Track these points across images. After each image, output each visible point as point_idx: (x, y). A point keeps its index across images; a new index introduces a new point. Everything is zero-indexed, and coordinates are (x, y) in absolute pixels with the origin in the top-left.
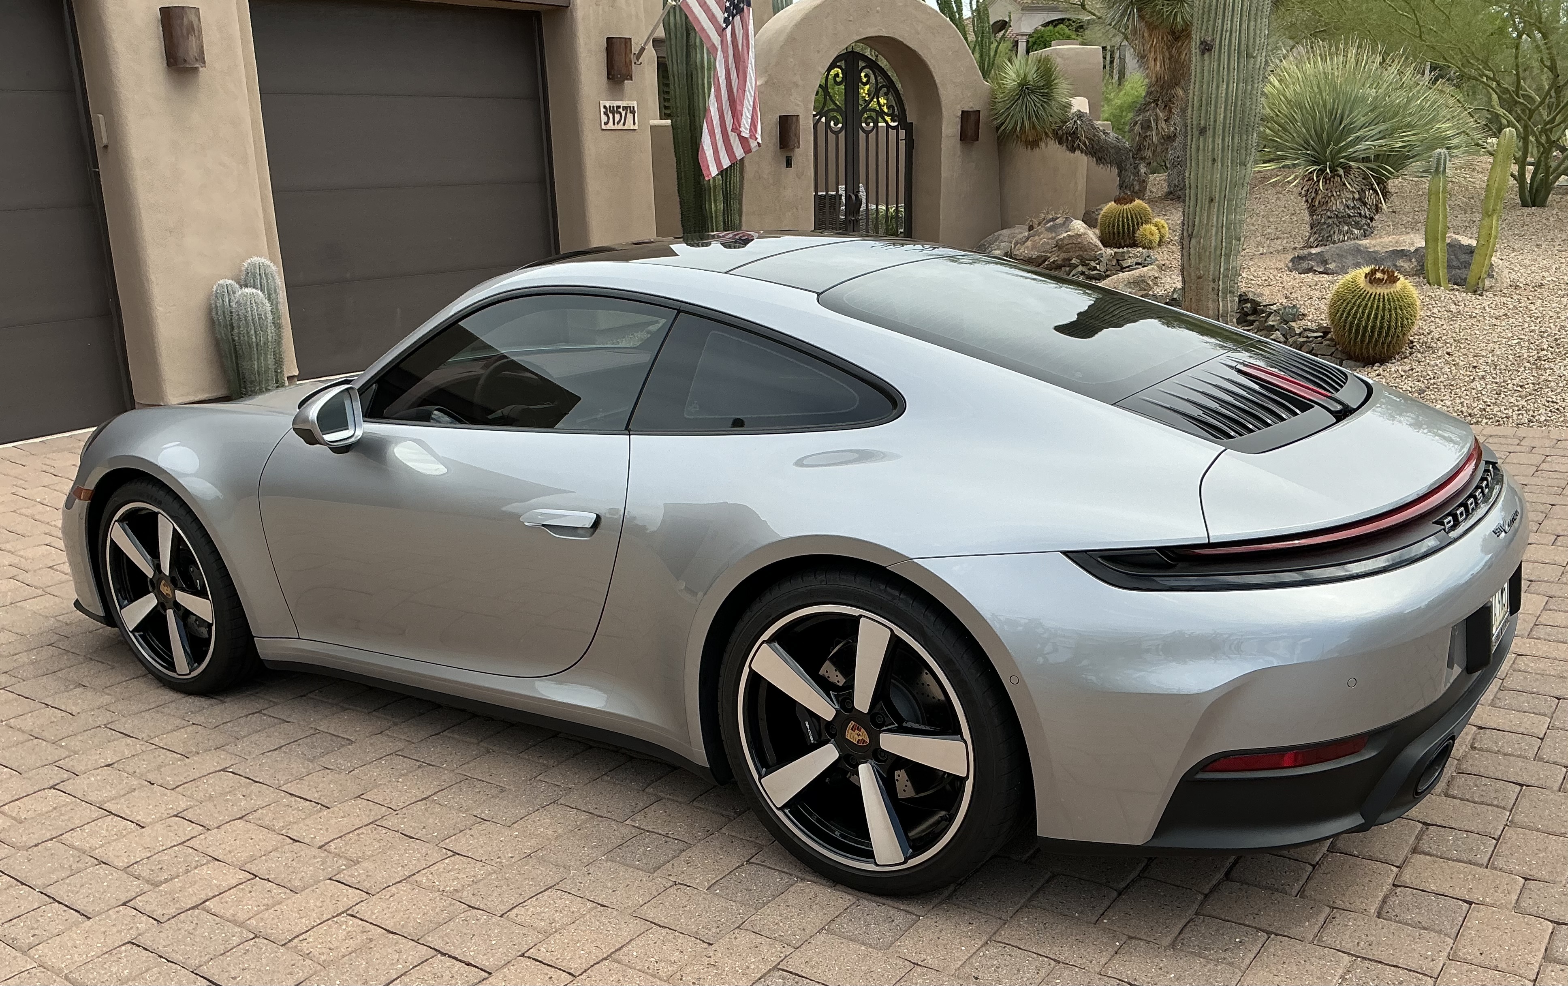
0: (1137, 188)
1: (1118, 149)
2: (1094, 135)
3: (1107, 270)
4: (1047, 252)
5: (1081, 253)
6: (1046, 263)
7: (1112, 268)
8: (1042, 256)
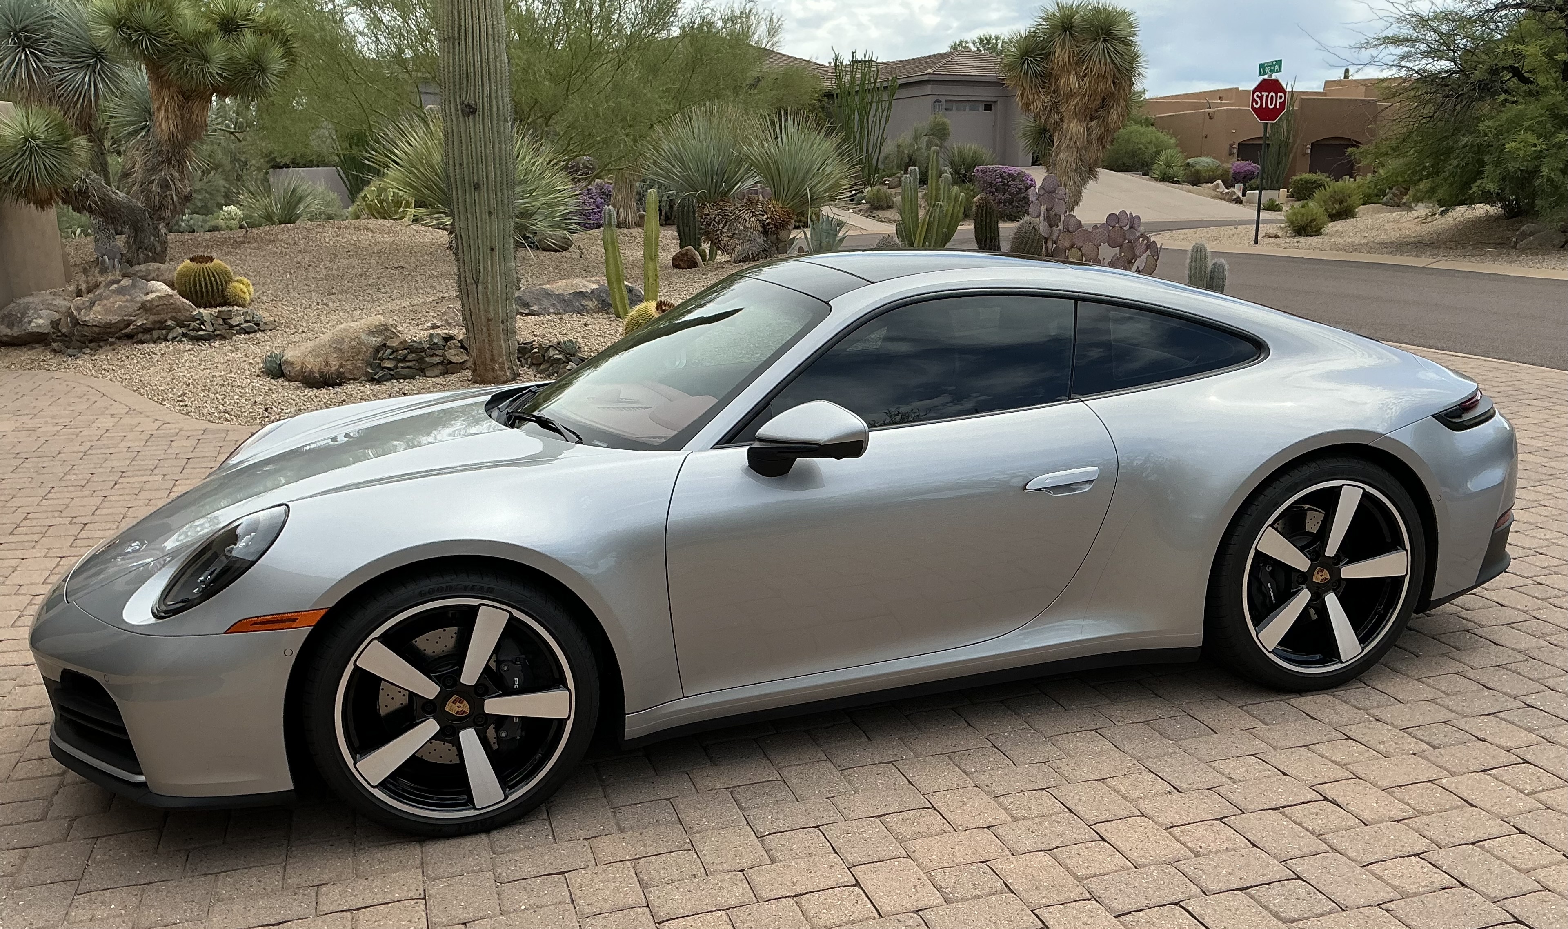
0: (159, 249)
1: (131, 210)
2: (105, 195)
3: (215, 330)
4: (130, 316)
5: (174, 314)
6: (131, 327)
7: (221, 327)
8: (124, 320)
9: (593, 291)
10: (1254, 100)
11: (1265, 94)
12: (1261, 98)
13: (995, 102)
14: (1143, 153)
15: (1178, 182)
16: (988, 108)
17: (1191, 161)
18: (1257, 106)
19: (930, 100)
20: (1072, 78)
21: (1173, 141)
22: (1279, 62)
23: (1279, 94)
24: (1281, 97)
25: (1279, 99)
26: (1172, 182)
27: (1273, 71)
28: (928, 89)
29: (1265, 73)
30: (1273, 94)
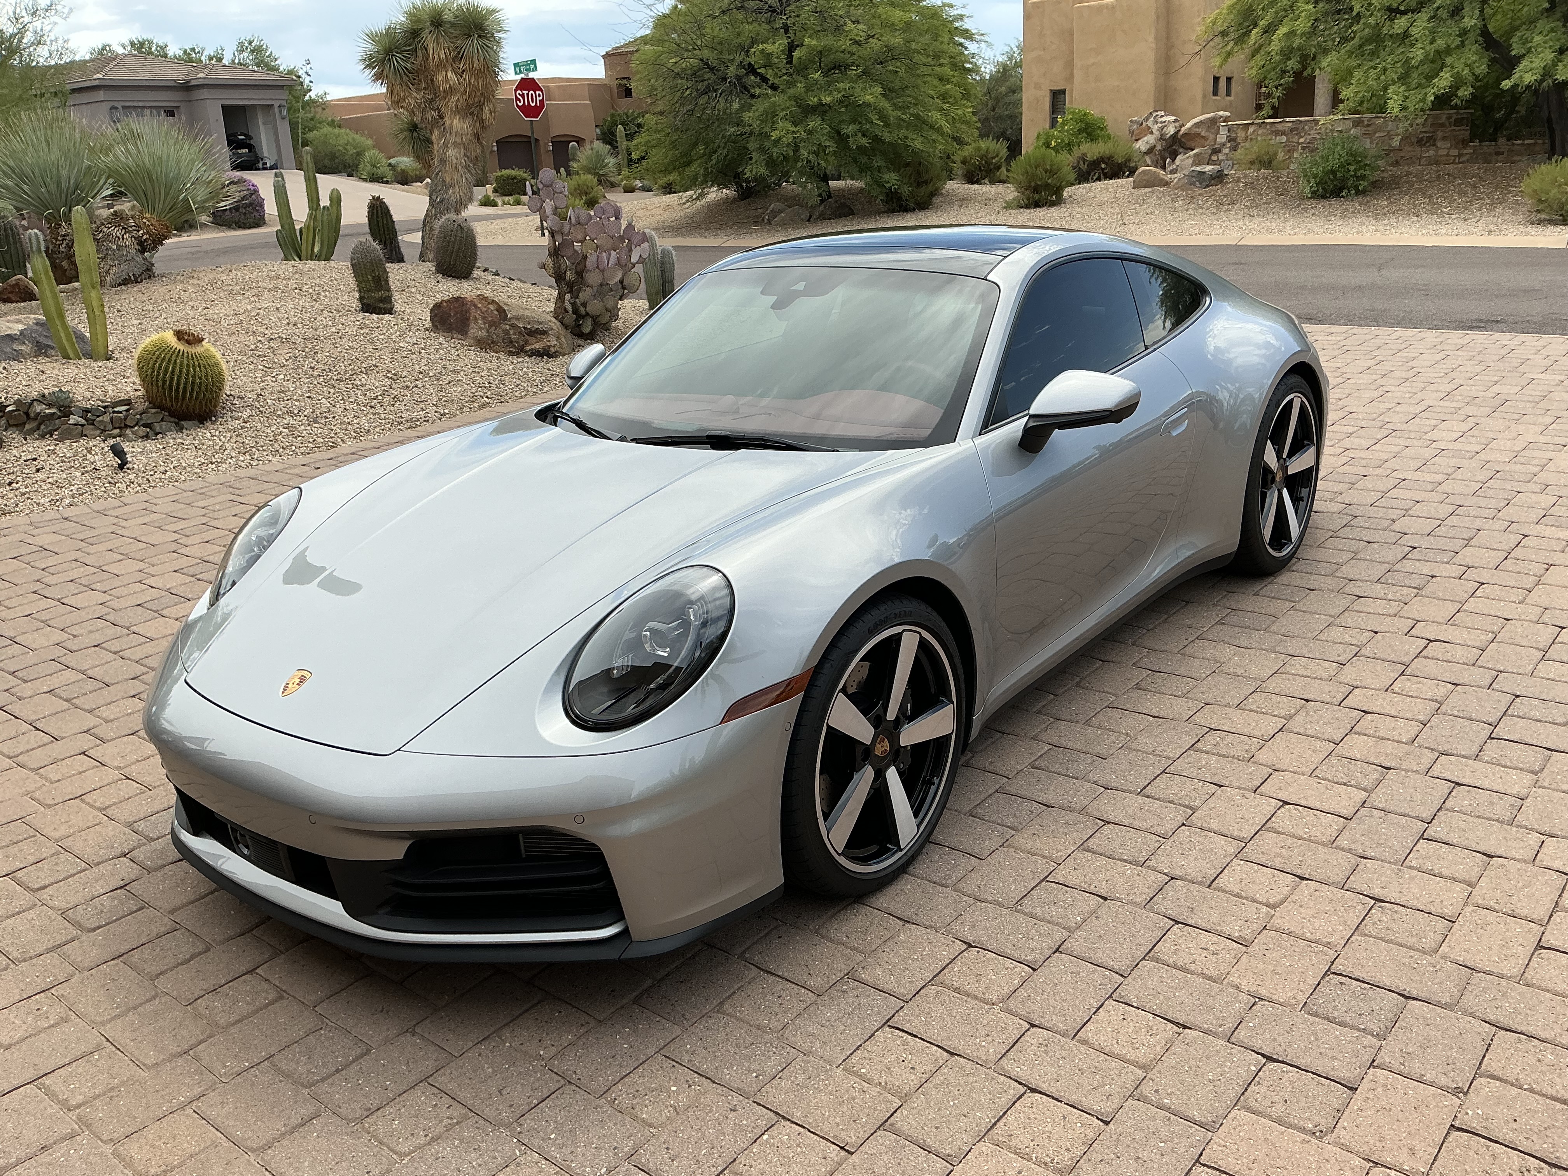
9: (22, 332)
10: (517, 99)
11: (525, 92)
12: (522, 96)
13: (178, 107)
14: (343, 154)
15: (387, 182)
16: (171, 113)
17: (393, 161)
18: (520, 104)
19: (106, 107)
20: (450, 74)
21: (369, 142)
22: (534, 62)
23: (538, 93)
24: (539, 95)
25: (538, 96)
26: (382, 182)
27: (529, 70)
28: (101, 95)
29: (521, 72)
30: (531, 92)
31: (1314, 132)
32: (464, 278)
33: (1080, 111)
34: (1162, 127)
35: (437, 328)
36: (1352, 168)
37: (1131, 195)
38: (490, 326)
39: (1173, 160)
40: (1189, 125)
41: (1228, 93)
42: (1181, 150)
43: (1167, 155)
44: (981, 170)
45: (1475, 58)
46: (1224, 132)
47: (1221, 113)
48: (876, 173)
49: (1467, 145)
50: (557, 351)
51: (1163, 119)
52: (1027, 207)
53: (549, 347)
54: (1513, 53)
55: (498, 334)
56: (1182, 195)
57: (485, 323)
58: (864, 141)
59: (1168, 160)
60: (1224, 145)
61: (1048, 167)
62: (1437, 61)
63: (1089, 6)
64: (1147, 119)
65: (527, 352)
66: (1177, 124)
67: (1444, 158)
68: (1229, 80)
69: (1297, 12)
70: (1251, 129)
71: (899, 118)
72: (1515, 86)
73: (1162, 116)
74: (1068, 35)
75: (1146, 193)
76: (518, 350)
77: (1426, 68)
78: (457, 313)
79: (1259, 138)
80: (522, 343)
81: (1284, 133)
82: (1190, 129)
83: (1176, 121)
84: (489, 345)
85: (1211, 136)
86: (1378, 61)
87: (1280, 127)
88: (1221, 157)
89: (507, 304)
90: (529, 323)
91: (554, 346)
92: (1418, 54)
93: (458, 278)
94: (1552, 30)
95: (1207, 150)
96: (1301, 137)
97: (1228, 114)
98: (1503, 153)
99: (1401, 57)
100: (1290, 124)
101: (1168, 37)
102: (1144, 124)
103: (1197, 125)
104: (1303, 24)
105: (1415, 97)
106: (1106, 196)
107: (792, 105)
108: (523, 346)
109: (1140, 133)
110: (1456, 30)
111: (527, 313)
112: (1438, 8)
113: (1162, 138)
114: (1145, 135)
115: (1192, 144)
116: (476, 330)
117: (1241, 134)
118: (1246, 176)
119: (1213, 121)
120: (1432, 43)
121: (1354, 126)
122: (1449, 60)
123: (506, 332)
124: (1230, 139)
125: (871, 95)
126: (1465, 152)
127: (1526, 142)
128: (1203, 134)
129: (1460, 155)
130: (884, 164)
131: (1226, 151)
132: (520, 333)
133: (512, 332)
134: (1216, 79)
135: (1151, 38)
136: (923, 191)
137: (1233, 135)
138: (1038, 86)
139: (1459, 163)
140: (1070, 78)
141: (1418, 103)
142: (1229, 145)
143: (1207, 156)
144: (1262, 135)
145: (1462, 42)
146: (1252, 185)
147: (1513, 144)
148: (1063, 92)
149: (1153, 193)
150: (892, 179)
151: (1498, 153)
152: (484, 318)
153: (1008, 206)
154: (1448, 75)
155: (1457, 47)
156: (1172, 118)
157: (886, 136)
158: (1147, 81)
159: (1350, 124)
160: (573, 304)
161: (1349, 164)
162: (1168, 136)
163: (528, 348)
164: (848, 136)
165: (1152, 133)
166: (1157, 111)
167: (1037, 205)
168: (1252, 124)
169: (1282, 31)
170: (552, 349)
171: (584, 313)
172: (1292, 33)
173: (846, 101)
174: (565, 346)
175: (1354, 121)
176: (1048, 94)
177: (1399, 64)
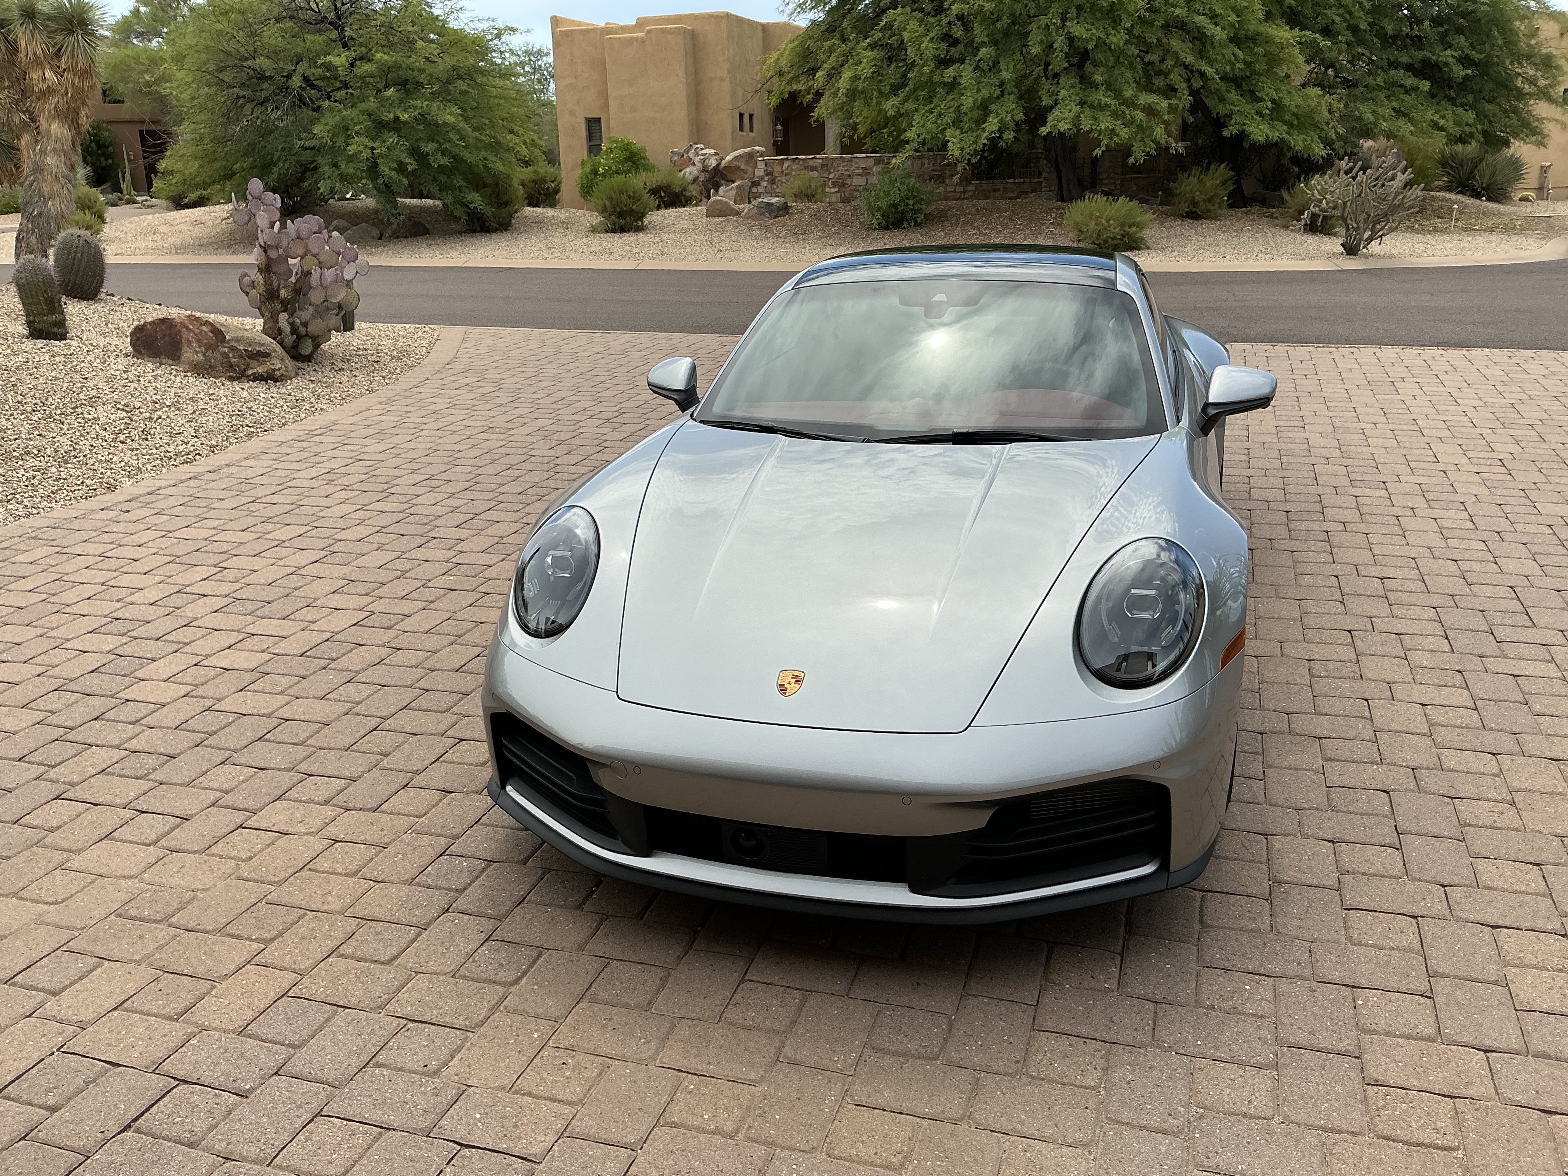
20: (47, 73)
31: (841, 168)
32: (92, 299)
33: (622, 141)
34: (704, 160)
35: (140, 353)
36: (911, 202)
37: (708, 224)
38: (207, 350)
39: (717, 190)
40: (728, 158)
41: (751, 130)
42: (723, 182)
43: (710, 186)
44: (540, 194)
45: (1014, 106)
46: (761, 166)
47: (757, 148)
48: (458, 193)
49: (970, 183)
50: (282, 375)
51: (704, 152)
52: (613, 231)
53: (274, 370)
54: (1044, 103)
55: (216, 357)
56: (755, 225)
57: (200, 347)
58: (445, 161)
59: (712, 191)
60: (762, 178)
61: (632, 194)
62: (984, 109)
63: (619, 38)
64: (688, 152)
65: (248, 376)
66: (717, 157)
67: (951, 194)
68: (751, 116)
69: (856, 58)
70: (786, 165)
71: (477, 139)
72: (1050, 133)
73: (702, 149)
74: (600, 66)
75: (721, 222)
76: (239, 375)
77: (976, 114)
78: (165, 336)
79: (794, 173)
80: (243, 367)
81: (813, 169)
82: (730, 162)
83: (716, 154)
84: (206, 369)
85: (750, 170)
86: (932, 106)
87: (811, 163)
88: (761, 190)
89: (223, 325)
90: (250, 345)
91: (279, 369)
92: (967, 101)
93: (84, 300)
94: (1072, 87)
95: (747, 182)
96: (831, 173)
97: (763, 149)
98: (999, 190)
99: (952, 103)
100: (820, 161)
101: (696, 73)
102: (685, 156)
103: (736, 158)
104: (866, 69)
105: (969, 138)
106: (685, 224)
107: (365, 120)
108: (245, 370)
109: (682, 164)
110: (994, 81)
111: (246, 334)
112: (979, 61)
113: (705, 170)
114: (688, 166)
115: (733, 177)
116: (191, 354)
117: (777, 169)
118: (808, 208)
119: (751, 156)
120: (977, 92)
121: (876, 164)
122: (993, 107)
123: (226, 356)
124: (768, 173)
125: (449, 115)
126: (969, 188)
127: (1017, 181)
128: (742, 167)
129: (965, 192)
130: (465, 184)
131: (765, 184)
132: (241, 356)
133: (231, 355)
134: (741, 115)
135: (681, 73)
136: (504, 211)
137: (770, 169)
138: (572, 113)
139: (965, 199)
140: (606, 107)
141: (972, 144)
142: (766, 178)
143: (747, 188)
144: (795, 171)
145: (1002, 92)
146: (816, 216)
147: (1007, 182)
148: (599, 120)
149: (729, 222)
150: (475, 199)
151: (995, 190)
152: (198, 341)
153: (594, 230)
154: (995, 121)
155: (998, 98)
156: (712, 151)
157: (466, 155)
158: (681, 115)
159: (871, 162)
160: (292, 325)
161: (907, 199)
162: (710, 168)
163: (250, 372)
164: (428, 154)
165: (694, 164)
166: (697, 144)
167: (623, 230)
168: (787, 159)
169: (847, 74)
170: (277, 373)
171: (304, 333)
172: (856, 78)
173: (422, 118)
174: (290, 369)
175: (875, 161)
176: (583, 121)
177: (951, 110)
